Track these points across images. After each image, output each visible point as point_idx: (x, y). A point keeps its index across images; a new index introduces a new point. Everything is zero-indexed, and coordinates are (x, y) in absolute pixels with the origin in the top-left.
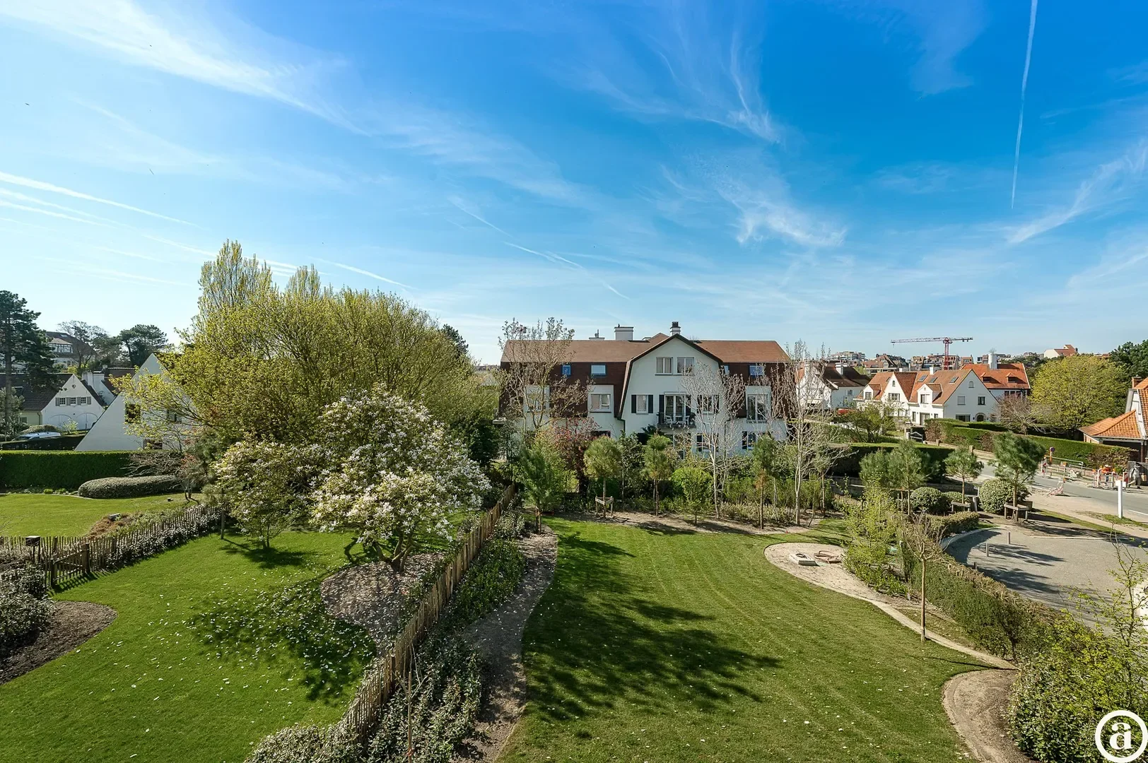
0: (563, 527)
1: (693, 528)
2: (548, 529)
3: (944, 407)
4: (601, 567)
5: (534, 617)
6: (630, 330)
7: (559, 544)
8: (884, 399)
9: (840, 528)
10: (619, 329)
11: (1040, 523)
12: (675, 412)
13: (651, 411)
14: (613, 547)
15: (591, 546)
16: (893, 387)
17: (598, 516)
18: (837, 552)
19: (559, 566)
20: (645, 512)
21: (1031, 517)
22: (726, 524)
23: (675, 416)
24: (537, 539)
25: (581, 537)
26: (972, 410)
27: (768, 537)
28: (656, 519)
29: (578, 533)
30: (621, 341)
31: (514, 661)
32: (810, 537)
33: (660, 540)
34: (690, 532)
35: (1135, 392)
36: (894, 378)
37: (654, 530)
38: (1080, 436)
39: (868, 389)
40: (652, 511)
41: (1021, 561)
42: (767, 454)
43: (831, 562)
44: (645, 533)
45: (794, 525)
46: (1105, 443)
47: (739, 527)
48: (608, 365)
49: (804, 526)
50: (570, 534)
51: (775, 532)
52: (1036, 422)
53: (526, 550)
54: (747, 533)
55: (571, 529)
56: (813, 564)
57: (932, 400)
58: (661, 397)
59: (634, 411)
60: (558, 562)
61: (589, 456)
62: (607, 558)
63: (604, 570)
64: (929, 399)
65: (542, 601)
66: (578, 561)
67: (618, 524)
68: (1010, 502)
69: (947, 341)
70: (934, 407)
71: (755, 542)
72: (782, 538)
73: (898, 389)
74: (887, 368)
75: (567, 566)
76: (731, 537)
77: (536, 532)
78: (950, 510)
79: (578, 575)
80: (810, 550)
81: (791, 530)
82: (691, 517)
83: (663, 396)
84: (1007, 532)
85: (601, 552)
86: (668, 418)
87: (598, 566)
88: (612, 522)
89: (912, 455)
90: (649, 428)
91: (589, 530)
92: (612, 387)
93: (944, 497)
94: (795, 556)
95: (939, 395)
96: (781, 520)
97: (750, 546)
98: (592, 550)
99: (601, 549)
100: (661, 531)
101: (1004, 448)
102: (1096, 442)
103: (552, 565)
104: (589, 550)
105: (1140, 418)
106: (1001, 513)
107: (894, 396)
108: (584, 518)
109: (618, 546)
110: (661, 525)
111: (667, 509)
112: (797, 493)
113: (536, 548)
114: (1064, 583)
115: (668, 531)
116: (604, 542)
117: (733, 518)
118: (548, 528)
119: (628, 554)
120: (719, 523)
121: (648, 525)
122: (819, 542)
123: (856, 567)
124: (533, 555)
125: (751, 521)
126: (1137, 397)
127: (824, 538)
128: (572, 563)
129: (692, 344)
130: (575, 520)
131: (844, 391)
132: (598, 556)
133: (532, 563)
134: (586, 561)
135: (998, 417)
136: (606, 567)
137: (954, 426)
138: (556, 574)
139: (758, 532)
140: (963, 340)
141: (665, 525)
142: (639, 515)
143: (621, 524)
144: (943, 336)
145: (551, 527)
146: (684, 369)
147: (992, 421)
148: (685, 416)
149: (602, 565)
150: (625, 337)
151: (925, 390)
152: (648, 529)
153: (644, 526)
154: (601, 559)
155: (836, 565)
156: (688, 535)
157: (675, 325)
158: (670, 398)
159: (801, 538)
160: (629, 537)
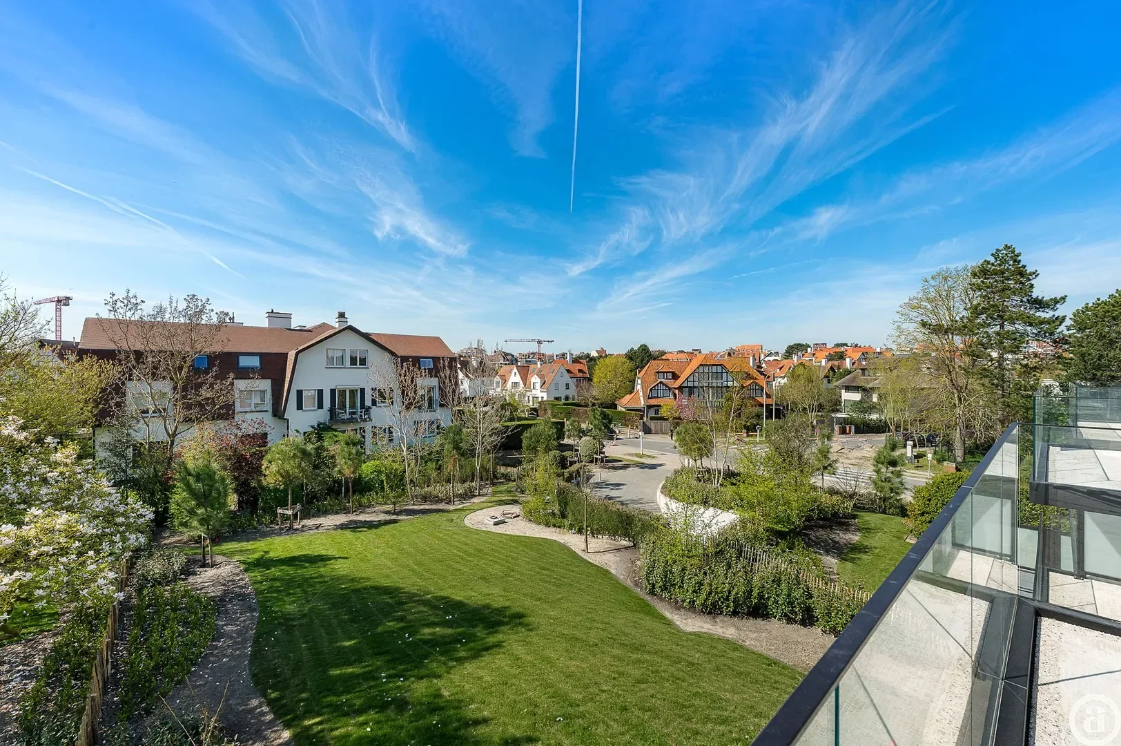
0: (241, 551)
1: (394, 517)
2: (219, 559)
3: (547, 392)
4: (316, 578)
5: (256, 655)
6: (288, 317)
7: (246, 570)
8: (509, 385)
9: (508, 491)
10: (272, 315)
11: (610, 464)
12: (348, 406)
13: (320, 406)
14: (320, 556)
15: (291, 561)
16: (515, 377)
17: (282, 529)
18: (515, 509)
19: (258, 592)
20: (336, 513)
21: (607, 461)
22: (422, 507)
23: (348, 410)
24: (211, 573)
25: (272, 555)
26: (562, 393)
27: (460, 510)
28: (352, 517)
29: (267, 552)
30: (276, 329)
31: (256, 708)
32: (491, 502)
33: (367, 535)
34: (394, 521)
35: (639, 378)
36: (515, 370)
37: (357, 528)
38: (615, 407)
39: (497, 379)
40: (346, 511)
41: (608, 490)
42: (457, 438)
43: (514, 517)
44: (348, 534)
45: (475, 496)
46: (628, 410)
47: (434, 507)
48: (262, 356)
49: (483, 495)
50: (256, 556)
51: (464, 505)
52: (596, 400)
53: (201, 589)
54: (443, 511)
55: (254, 551)
56: (503, 522)
57: (540, 387)
58: (333, 391)
59: (300, 407)
60: (255, 589)
61: (270, 462)
62: (319, 567)
63: (320, 580)
64: (538, 386)
65: (259, 635)
66: (283, 580)
67: (312, 532)
68: (597, 454)
69: (540, 342)
70: (541, 392)
71: (454, 516)
72: (472, 508)
73: (518, 379)
74: (502, 362)
75: (271, 589)
76: (434, 517)
77: (204, 565)
78: (567, 464)
79: (292, 594)
80: (498, 511)
81: (476, 500)
82: (390, 507)
83: (335, 390)
84: (599, 474)
85: (307, 565)
86: (341, 413)
87: (311, 578)
88: (303, 531)
89: (551, 428)
90: (318, 425)
91: (280, 546)
92: (269, 382)
93: (564, 456)
94: (490, 519)
95: (544, 383)
96: (466, 494)
97: (452, 521)
98: (294, 565)
99: (306, 562)
100: (365, 527)
101: (595, 417)
102: (624, 410)
103: (249, 594)
104: (290, 565)
105: (641, 394)
106: (592, 462)
107: (515, 384)
108: (265, 535)
109: (324, 553)
110: (361, 522)
111: (361, 505)
112: (478, 468)
113: (214, 582)
114: (629, 498)
115: (371, 525)
116: (304, 553)
117: (426, 501)
118: (220, 557)
119: (340, 558)
120: (415, 507)
121: (347, 525)
122: (500, 505)
123: (531, 516)
124: (215, 592)
125: (441, 500)
126: (639, 381)
127: (501, 501)
128: (278, 584)
129: (366, 336)
130: (254, 539)
131: (478, 382)
132: (305, 568)
133: (221, 600)
134: (294, 577)
135: (576, 397)
136: (322, 576)
137: (556, 405)
138: (262, 603)
139: (451, 507)
140: (549, 342)
141: (365, 521)
142: (331, 517)
143: (316, 531)
144: (537, 338)
145: (224, 554)
146: (358, 361)
147: (573, 400)
148: (359, 410)
149: (315, 575)
150: (280, 324)
151: (535, 379)
152: (349, 528)
153: (343, 527)
154: (311, 571)
155: (517, 518)
156: (393, 525)
157: (342, 315)
158: (343, 392)
159: (486, 505)
160: (333, 541)
